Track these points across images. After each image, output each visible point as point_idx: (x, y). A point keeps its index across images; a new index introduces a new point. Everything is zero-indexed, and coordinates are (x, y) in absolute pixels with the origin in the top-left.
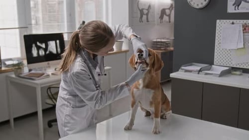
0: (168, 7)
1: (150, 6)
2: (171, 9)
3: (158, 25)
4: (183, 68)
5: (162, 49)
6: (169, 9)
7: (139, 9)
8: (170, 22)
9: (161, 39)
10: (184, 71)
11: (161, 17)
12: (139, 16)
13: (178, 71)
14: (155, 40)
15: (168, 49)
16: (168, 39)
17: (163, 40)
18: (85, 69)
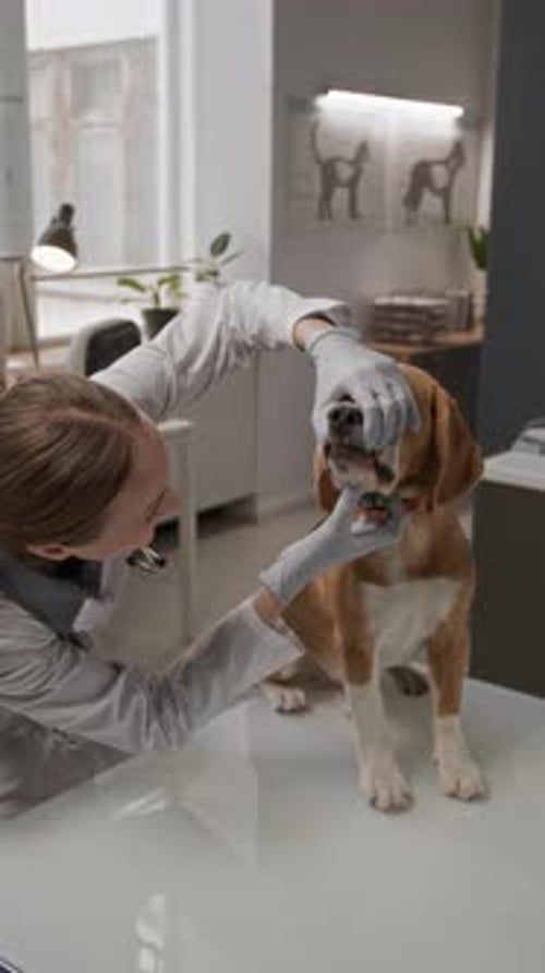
0: (444, 155)
1: (363, 149)
2: (453, 163)
3: (396, 231)
4: (532, 433)
5: (415, 337)
6: (445, 163)
7: (319, 161)
8: (447, 220)
11: (412, 200)
12: (317, 189)
13: (507, 446)
14: (383, 300)
15: (440, 339)
17: (419, 302)
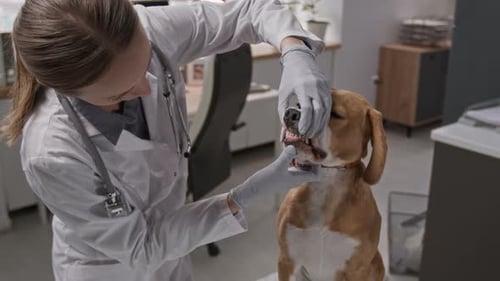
4: (470, 113)
9: (424, 18)
10: (473, 123)
15: (441, 44)
16: (442, 19)
18: (72, 152)
